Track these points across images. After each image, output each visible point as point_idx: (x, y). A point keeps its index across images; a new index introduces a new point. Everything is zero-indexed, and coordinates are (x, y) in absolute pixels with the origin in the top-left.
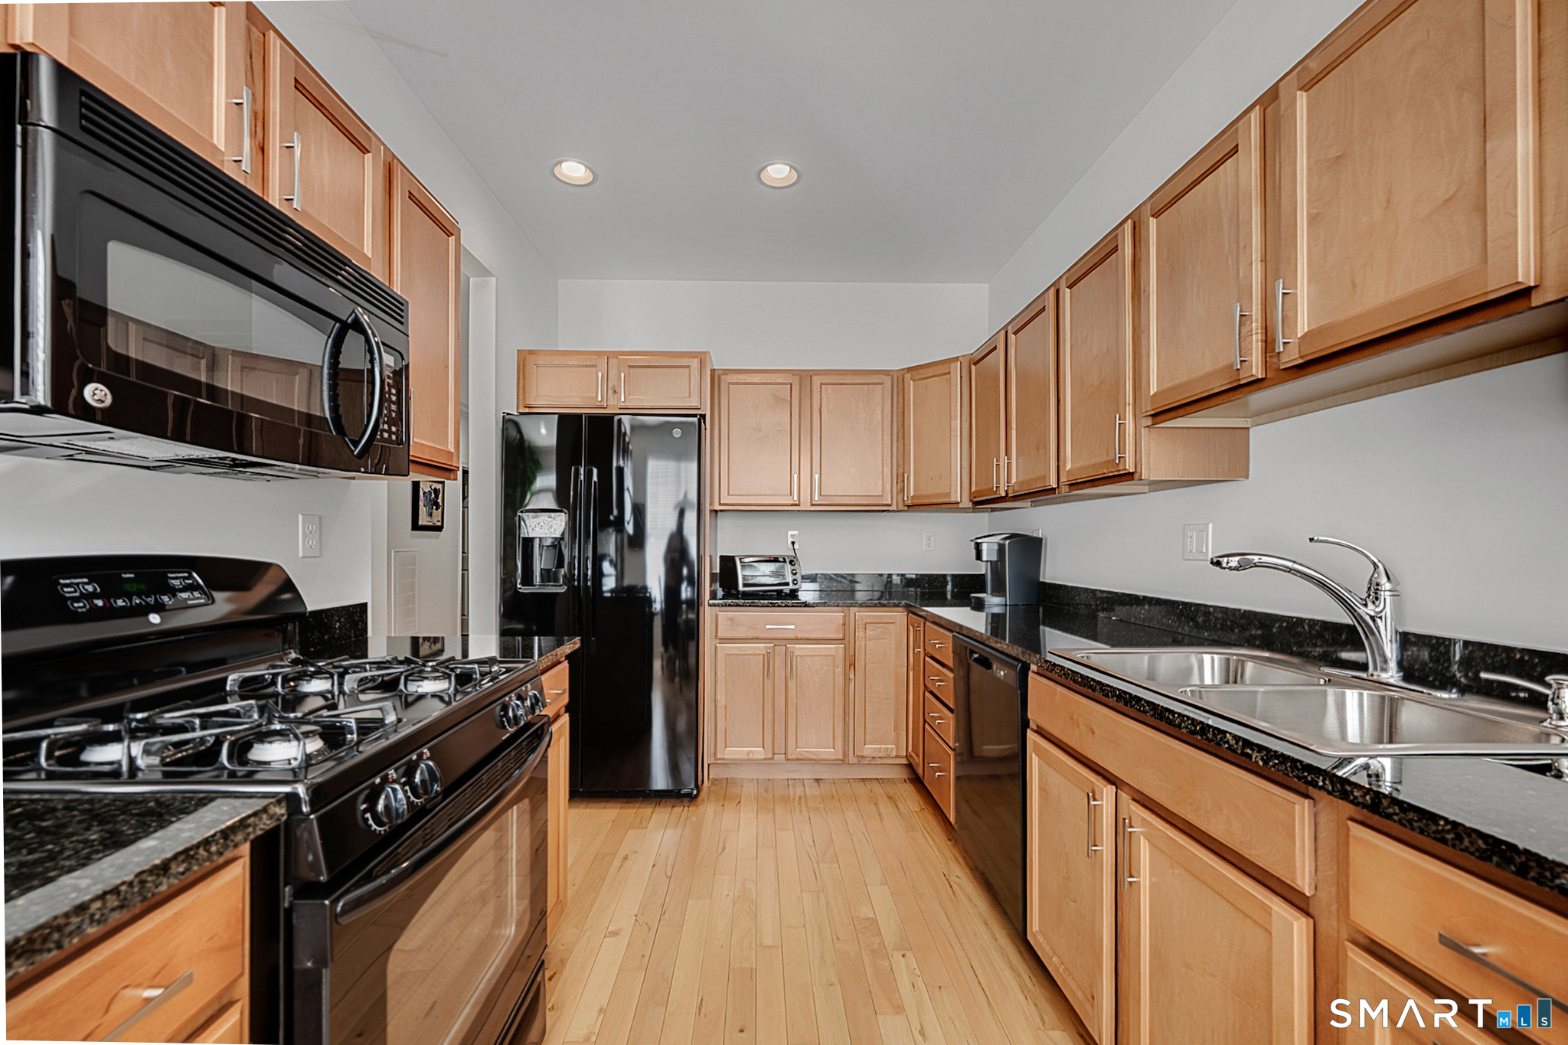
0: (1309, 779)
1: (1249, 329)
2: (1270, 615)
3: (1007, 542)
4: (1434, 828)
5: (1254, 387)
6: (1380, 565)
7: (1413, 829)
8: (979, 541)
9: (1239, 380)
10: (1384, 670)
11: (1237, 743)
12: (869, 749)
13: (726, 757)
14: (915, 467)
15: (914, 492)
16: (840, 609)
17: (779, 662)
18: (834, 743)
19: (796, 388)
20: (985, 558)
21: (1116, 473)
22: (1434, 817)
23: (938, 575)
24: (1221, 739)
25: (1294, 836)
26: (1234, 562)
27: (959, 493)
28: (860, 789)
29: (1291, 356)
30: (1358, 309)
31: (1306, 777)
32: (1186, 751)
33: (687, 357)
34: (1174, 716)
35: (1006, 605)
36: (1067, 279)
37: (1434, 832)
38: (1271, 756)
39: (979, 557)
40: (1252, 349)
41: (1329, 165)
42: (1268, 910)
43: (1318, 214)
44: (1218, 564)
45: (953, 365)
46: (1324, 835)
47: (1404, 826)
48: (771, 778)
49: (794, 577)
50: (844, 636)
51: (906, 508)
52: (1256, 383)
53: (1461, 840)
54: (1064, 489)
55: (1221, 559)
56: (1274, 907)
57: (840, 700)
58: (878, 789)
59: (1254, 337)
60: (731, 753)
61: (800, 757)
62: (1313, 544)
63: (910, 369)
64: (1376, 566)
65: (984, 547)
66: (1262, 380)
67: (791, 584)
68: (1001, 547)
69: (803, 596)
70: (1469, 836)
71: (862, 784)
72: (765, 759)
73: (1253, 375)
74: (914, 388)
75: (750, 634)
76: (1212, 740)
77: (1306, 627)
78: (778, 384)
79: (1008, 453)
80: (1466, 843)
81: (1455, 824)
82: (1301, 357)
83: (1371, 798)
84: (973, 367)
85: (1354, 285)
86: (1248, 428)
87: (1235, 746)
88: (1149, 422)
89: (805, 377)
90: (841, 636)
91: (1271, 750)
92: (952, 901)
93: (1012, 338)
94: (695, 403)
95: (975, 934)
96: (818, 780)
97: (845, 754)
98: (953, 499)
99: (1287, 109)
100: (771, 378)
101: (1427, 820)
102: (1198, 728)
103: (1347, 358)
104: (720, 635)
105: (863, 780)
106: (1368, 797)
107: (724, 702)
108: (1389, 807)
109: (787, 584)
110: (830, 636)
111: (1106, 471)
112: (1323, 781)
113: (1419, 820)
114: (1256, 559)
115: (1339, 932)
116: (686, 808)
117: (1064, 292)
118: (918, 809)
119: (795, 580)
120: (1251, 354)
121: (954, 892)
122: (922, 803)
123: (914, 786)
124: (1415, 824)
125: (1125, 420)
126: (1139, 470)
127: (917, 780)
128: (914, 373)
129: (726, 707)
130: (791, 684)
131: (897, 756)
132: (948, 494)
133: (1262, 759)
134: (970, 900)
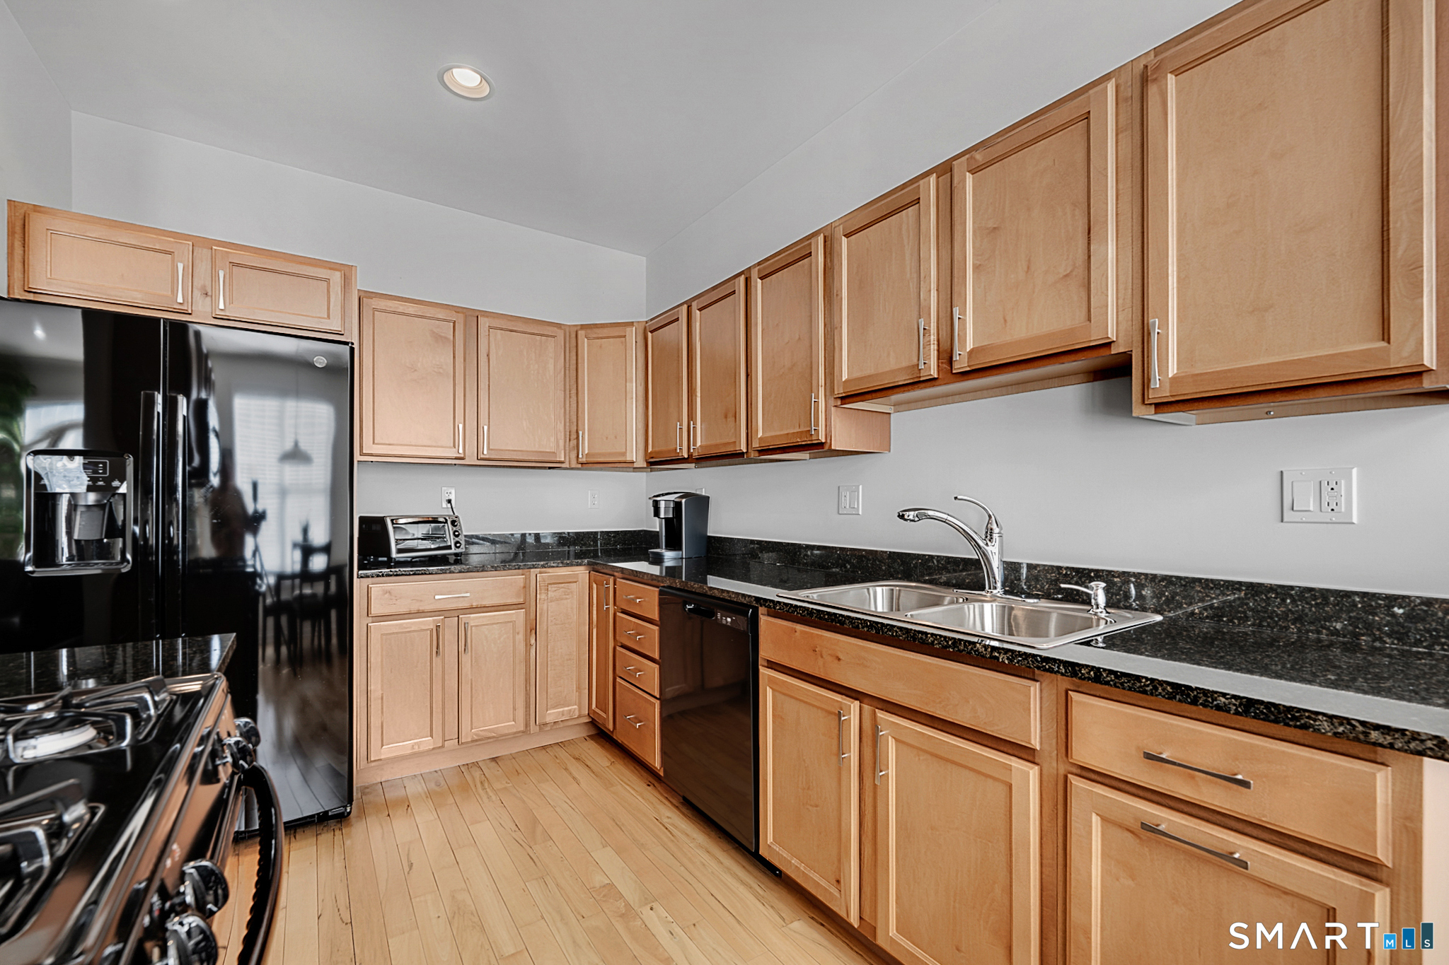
0: (1047, 667)
1: (928, 339)
2: (909, 555)
3: (684, 501)
4: (1138, 684)
5: (929, 383)
6: (993, 517)
7: (1124, 689)
8: (658, 499)
9: (920, 377)
10: (995, 588)
11: (986, 650)
12: (552, 715)
13: (382, 757)
14: (588, 425)
15: (589, 450)
16: (520, 571)
17: (449, 636)
18: (514, 715)
19: (459, 328)
20: (662, 515)
21: (809, 442)
22: (1138, 678)
23: (588, 533)
24: (972, 649)
25: (1030, 710)
26: (911, 515)
27: (635, 454)
28: (542, 756)
29: (961, 364)
30: (1008, 339)
31: (1045, 666)
32: (935, 662)
33: (325, 268)
34: (927, 637)
35: (682, 558)
36: (759, 271)
37: (1138, 688)
38: (1016, 656)
39: (657, 514)
40: (930, 355)
41: (989, 232)
42: (1009, 768)
43: (980, 265)
44: (902, 517)
45: (628, 329)
46: (1047, 705)
47: (1118, 687)
48: (437, 769)
49: (457, 539)
50: (525, 600)
51: (580, 466)
52: (931, 381)
53: (1156, 689)
54: (753, 455)
55: (904, 513)
56: (1013, 764)
57: (521, 669)
58: (561, 753)
59: (932, 346)
60: (387, 752)
61: (476, 738)
62: (957, 501)
63: (583, 327)
64: (990, 516)
65: (662, 505)
66: (935, 379)
67: (453, 546)
68: (678, 506)
69: (474, 560)
70: (1162, 685)
71: (544, 752)
72: (433, 749)
73: (931, 375)
74: (589, 345)
75: (414, 607)
76: (964, 650)
77: (935, 562)
78: (438, 319)
79: (691, 417)
80: (1160, 690)
81: (1152, 680)
82: (969, 366)
83: (1094, 673)
84: (650, 334)
85: (1005, 321)
86: (890, 414)
87: (985, 652)
88: (839, 402)
89: (473, 317)
90: (521, 600)
91: (1016, 651)
92: (673, 841)
93: (697, 314)
94: (336, 327)
95: (704, 865)
96: (494, 759)
97: (527, 725)
98: (628, 459)
99: (959, 183)
100: (430, 312)
101: (1134, 680)
102: (950, 643)
103: (998, 372)
104: (374, 611)
105: (544, 748)
106: (1092, 673)
107: (380, 692)
108: (1107, 676)
109: (449, 547)
110: (509, 601)
111: (799, 440)
112: (1058, 667)
113: (1129, 681)
114: (930, 513)
115: (1057, 770)
116: (337, 832)
117: (756, 282)
118: (608, 764)
119: (457, 542)
120: (930, 359)
121: (671, 833)
122: (609, 757)
123: (597, 742)
124: (1125, 685)
125: (818, 399)
126: (828, 441)
127: (601, 734)
128: (589, 331)
129: (382, 698)
130: (465, 659)
131: (580, 716)
132: (624, 454)
133: (1008, 658)
134: (687, 835)
